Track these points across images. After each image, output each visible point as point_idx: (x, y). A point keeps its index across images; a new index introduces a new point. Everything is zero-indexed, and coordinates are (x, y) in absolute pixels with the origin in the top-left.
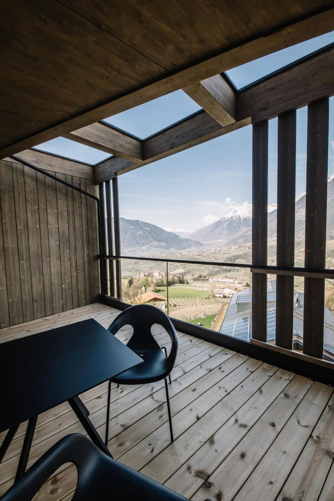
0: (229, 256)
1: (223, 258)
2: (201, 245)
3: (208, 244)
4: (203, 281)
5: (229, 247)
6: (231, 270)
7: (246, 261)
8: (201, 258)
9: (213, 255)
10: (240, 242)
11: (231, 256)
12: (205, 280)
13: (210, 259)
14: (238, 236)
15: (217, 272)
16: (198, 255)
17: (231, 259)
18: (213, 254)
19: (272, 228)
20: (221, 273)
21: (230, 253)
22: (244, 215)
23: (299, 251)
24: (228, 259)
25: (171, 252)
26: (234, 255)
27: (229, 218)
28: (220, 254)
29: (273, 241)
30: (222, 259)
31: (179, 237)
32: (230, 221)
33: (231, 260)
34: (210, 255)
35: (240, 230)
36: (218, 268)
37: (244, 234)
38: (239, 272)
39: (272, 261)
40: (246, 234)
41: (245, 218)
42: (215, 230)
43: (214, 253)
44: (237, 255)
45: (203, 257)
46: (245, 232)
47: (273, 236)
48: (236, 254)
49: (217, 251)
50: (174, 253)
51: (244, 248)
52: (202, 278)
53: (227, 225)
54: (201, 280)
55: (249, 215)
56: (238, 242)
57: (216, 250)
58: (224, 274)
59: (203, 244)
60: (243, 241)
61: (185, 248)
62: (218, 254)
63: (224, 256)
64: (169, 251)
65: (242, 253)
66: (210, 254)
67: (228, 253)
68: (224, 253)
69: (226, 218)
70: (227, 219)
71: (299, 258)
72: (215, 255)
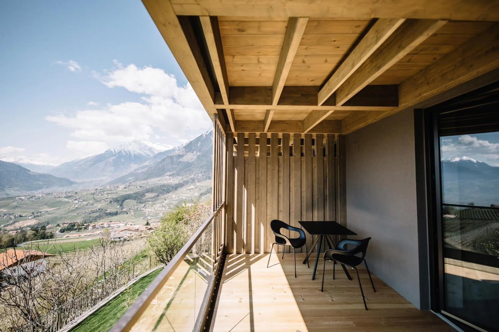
0: (116, 197)
1: (107, 199)
2: (71, 183)
3: (84, 182)
4: (79, 231)
5: (115, 186)
6: (118, 213)
7: (137, 201)
8: (70, 201)
9: (92, 196)
10: (130, 180)
11: (118, 197)
12: (81, 229)
13: (87, 201)
14: (127, 173)
15: (97, 217)
16: (65, 197)
17: (118, 199)
18: (91, 194)
19: (164, 167)
20: (103, 218)
21: (117, 193)
22: (135, 151)
23: (187, 189)
24: (114, 200)
25: (8, 195)
26: (122, 195)
27: (117, 152)
28: (102, 195)
29: (165, 180)
30: (106, 201)
31: (29, 171)
32: (117, 155)
33: (118, 201)
34: (88, 196)
35: (130, 168)
36: (99, 212)
37: (134, 172)
38: (127, 214)
39: (164, 199)
40: (136, 171)
41: (136, 154)
42: (96, 165)
43: (94, 194)
44: (126, 195)
45: (76, 200)
46: (135, 170)
47: (164, 175)
48: (124, 193)
49: (98, 190)
50: (17, 195)
51: (135, 187)
52: (76, 227)
53: (113, 160)
54: (76, 229)
55: (140, 152)
56: (127, 180)
57: (96, 190)
58: (107, 218)
59: (75, 183)
60: (133, 179)
61: (41, 188)
62: (100, 195)
63: (109, 197)
64: (4, 192)
65: (132, 193)
66: (87, 194)
67: (114, 193)
68: (109, 194)
69: (112, 152)
70: (114, 154)
71: (187, 195)
72: (95, 196)
